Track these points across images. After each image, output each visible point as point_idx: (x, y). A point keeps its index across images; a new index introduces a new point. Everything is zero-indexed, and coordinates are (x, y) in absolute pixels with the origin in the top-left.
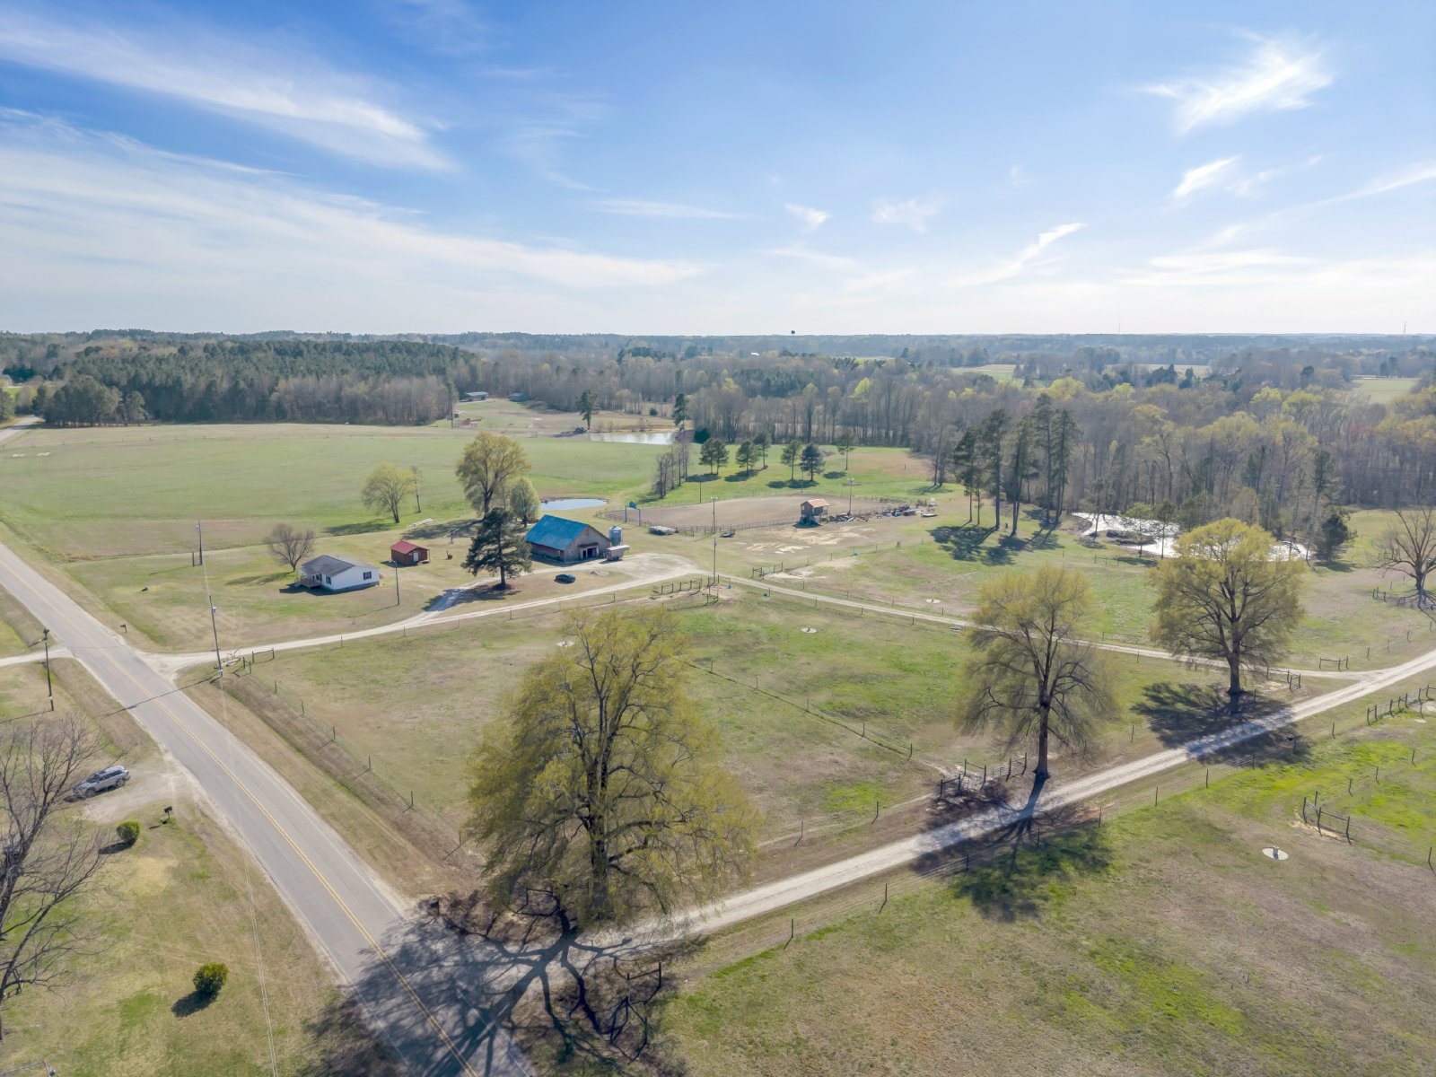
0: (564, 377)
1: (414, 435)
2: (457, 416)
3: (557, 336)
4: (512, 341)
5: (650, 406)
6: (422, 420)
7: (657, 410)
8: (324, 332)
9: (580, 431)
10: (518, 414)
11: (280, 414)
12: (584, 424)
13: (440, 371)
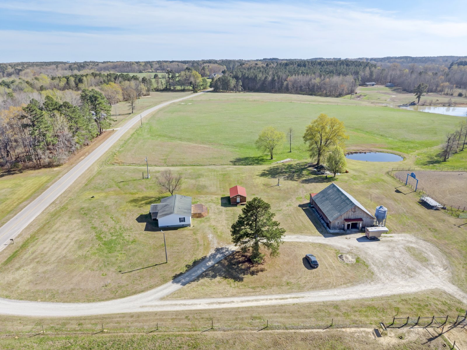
0: (414, 76)
1: (330, 102)
2: (356, 93)
3: (424, 57)
4: (402, 60)
5: (460, 91)
6: (340, 95)
7: (463, 94)
8: (332, 58)
9: (413, 104)
10: (385, 93)
11: (287, 90)
12: (416, 101)
13: (356, 73)
